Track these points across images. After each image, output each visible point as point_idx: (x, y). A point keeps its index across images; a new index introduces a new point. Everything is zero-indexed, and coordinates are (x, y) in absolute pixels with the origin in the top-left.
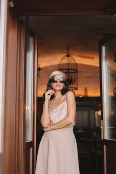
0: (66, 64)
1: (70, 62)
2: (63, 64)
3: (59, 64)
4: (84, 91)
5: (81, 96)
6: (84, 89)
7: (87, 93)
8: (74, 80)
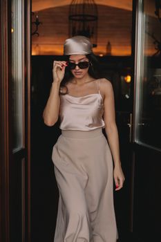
0: (80, 5)
1: (86, 2)
2: (77, 5)
3: (71, 5)
4: (105, 47)
5: (101, 55)
6: (107, 44)
7: (110, 50)
8: (93, 33)
